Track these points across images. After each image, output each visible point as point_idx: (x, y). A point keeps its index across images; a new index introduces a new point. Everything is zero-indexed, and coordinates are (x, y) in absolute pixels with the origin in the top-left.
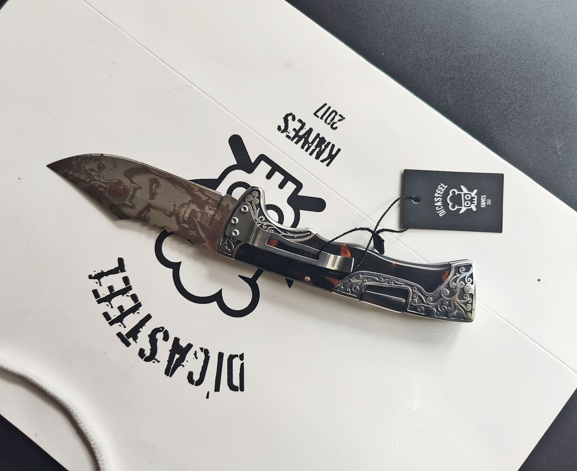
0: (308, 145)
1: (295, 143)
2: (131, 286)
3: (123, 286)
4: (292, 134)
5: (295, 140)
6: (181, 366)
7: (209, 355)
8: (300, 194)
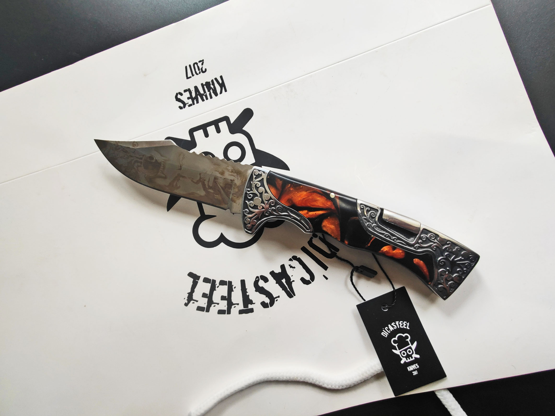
0: (204, 95)
1: (197, 103)
2: (213, 280)
3: (209, 285)
4: (190, 102)
5: (195, 102)
6: (293, 282)
7: (298, 257)
8: (232, 122)
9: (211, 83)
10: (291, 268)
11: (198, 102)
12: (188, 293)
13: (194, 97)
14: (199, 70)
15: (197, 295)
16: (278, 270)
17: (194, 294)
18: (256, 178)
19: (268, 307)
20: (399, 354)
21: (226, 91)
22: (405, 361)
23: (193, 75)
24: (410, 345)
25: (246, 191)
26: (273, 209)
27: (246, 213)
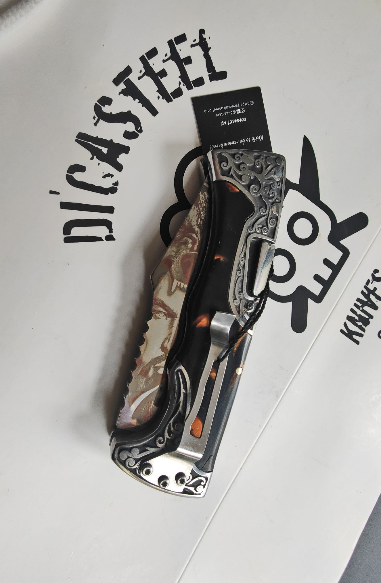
0: (361, 306)
1: (363, 291)
2: (192, 88)
3: (192, 77)
4: (371, 287)
5: (365, 291)
6: (91, 156)
7: (110, 193)
8: (310, 300)
9: (364, 327)
10: (109, 173)
12: (210, 48)
13: (370, 296)
15: (197, 54)
16: (122, 159)
17: (203, 52)
19: (98, 101)
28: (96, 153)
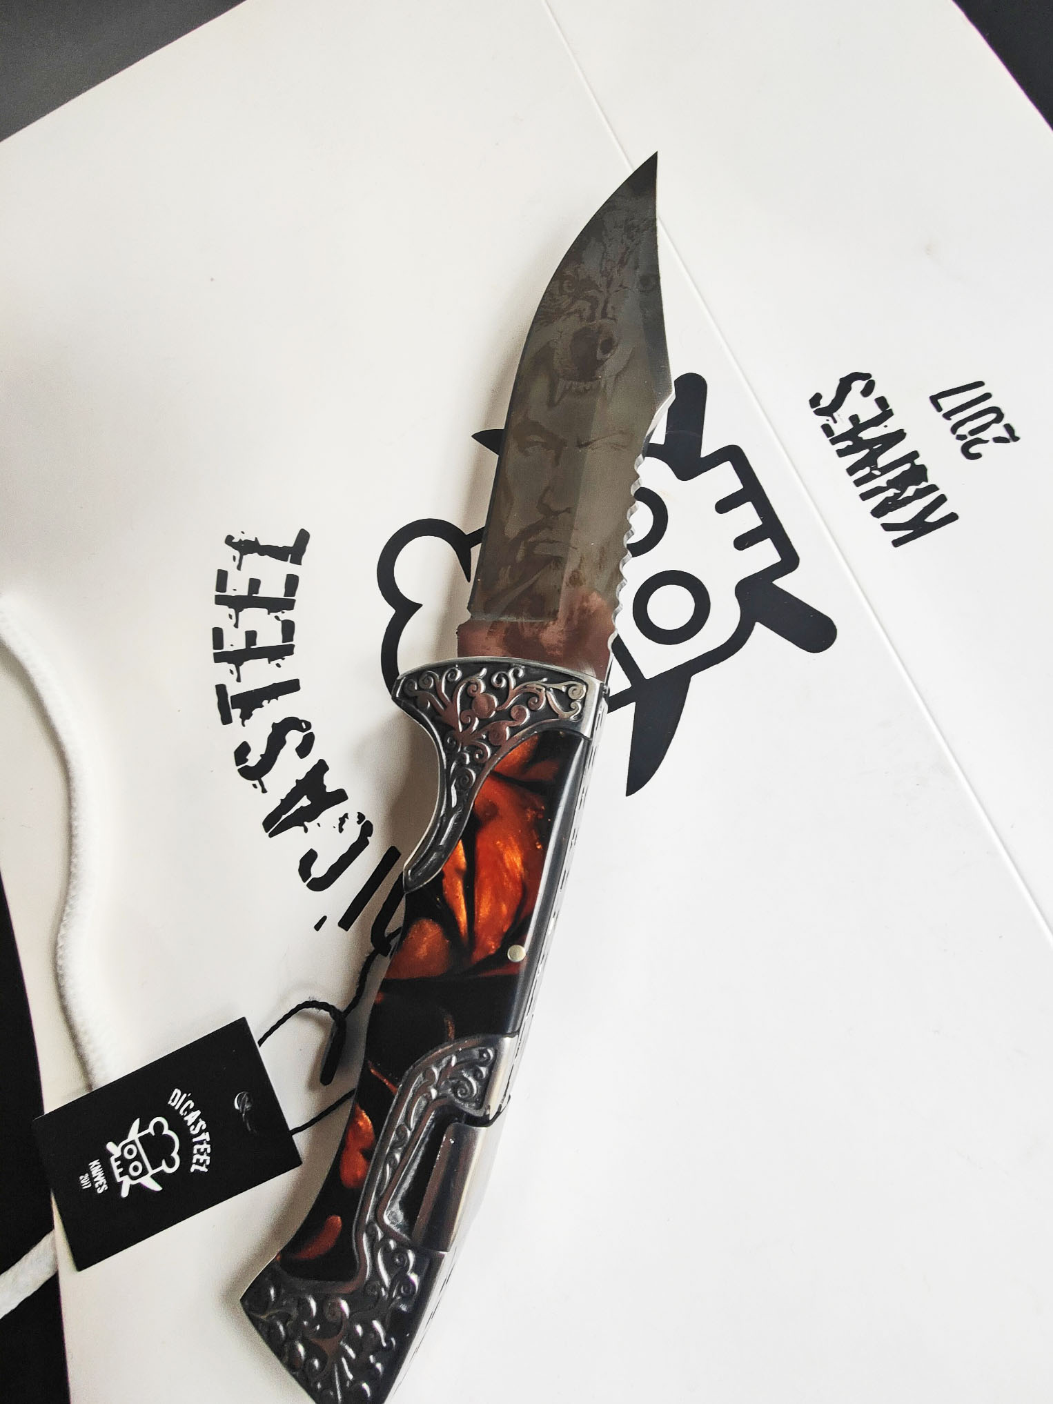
1: (838, 451)
2: (294, 601)
4: (842, 425)
5: (842, 445)
6: (302, 828)
7: (368, 838)
8: (780, 583)
9: (923, 485)
10: (340, 819)
11: (841, 453)
12: (256, 538)
13: (861, 438)
14: (972, 432)
15: (256, 565)
16: (331, 783)
17: (256, 554)
18: (557, 692)
20: (129, 1139)
21: (897, 543)
22: (112, 1155)
23: (947, 416)
24: (151, 1172)
25: (515, 666)
26: (465, 759)
27: (449, 676)
28: (303, 818)
